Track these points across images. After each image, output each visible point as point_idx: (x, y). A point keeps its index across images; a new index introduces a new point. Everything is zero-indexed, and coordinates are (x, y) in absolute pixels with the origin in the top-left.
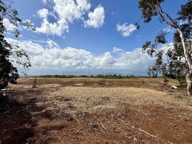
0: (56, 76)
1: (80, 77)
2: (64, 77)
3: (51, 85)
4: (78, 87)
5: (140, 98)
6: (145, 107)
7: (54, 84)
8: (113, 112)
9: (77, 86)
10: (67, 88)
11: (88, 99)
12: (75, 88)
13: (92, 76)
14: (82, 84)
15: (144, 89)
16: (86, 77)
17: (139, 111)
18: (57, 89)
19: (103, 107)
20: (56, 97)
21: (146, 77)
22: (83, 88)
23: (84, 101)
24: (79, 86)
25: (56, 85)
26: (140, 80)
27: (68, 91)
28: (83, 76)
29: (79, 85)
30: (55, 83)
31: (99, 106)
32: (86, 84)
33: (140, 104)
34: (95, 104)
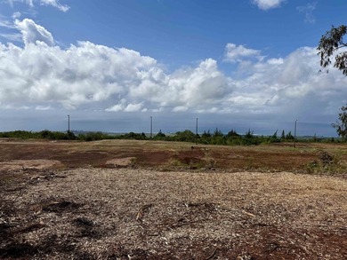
0: (46, 135)
1: (121, 137)
2: (69, 136)
3: (28, 164)
4: (115, 171)
5: (310, 207)
6: (325, 237)
7: (37, 161)
8: (225, 250)
9: (111, 166)
10: (79, 173)
11: (145, 209)
12: (106, 173)
13: (161, 136)
14: (127, 161)
15: (324, 178)
16: (142, 137)
17: (307, 246)
18: (48, 176)
19: (194, 233)
20: (42, 202)
21: (332, 141)
22: (130, 172)
23: (133, 216)
24: (119, 167)
25: (43, 164)
26: (313, 149)
27: (84, 182)
28: (132, 136)
29: (118, 162)
30: (41, 157)
31: (182, 233)
32: (143, 160)
33: (309, 225)
34: (168, 224)
